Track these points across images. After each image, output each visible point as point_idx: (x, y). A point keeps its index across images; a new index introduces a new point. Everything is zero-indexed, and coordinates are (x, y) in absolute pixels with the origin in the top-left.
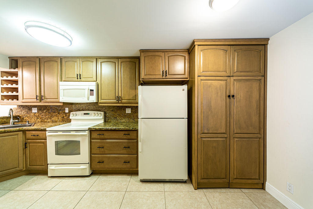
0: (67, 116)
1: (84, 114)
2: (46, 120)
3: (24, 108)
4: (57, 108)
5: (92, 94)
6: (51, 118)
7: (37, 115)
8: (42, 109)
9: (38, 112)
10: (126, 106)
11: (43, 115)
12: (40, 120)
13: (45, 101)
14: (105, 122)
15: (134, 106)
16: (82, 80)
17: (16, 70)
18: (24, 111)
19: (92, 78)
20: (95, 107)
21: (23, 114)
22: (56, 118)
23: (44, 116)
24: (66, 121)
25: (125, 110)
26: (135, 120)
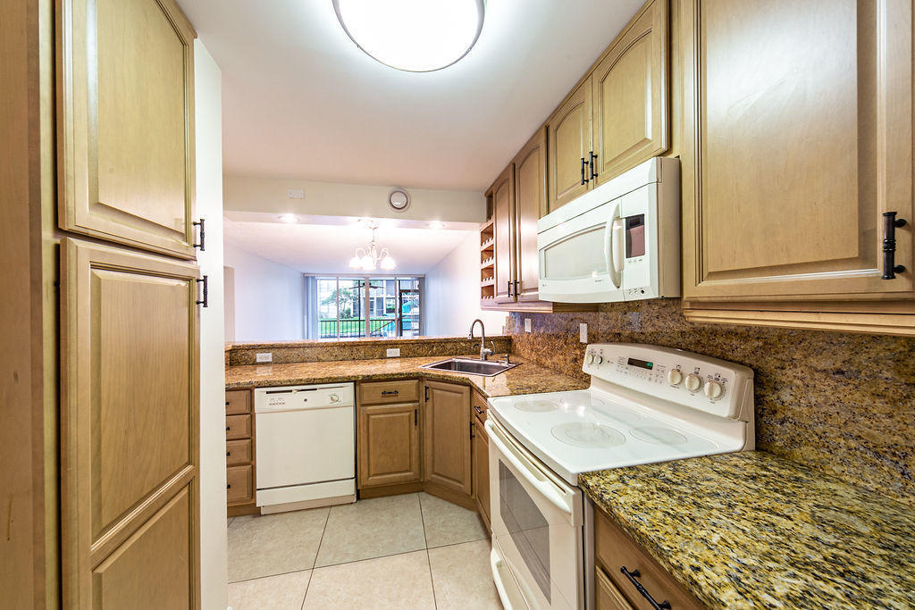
2: (544, 360)
6: (551, 357)
7: (532, 340)
8: (538, 323)
9: (533, 332)
11: (539, 343)
13: (522, 299)
14: (758, 449)
16: (601, 178)
19: (644, 142)
22: (561, 357)
23: (540, 346)
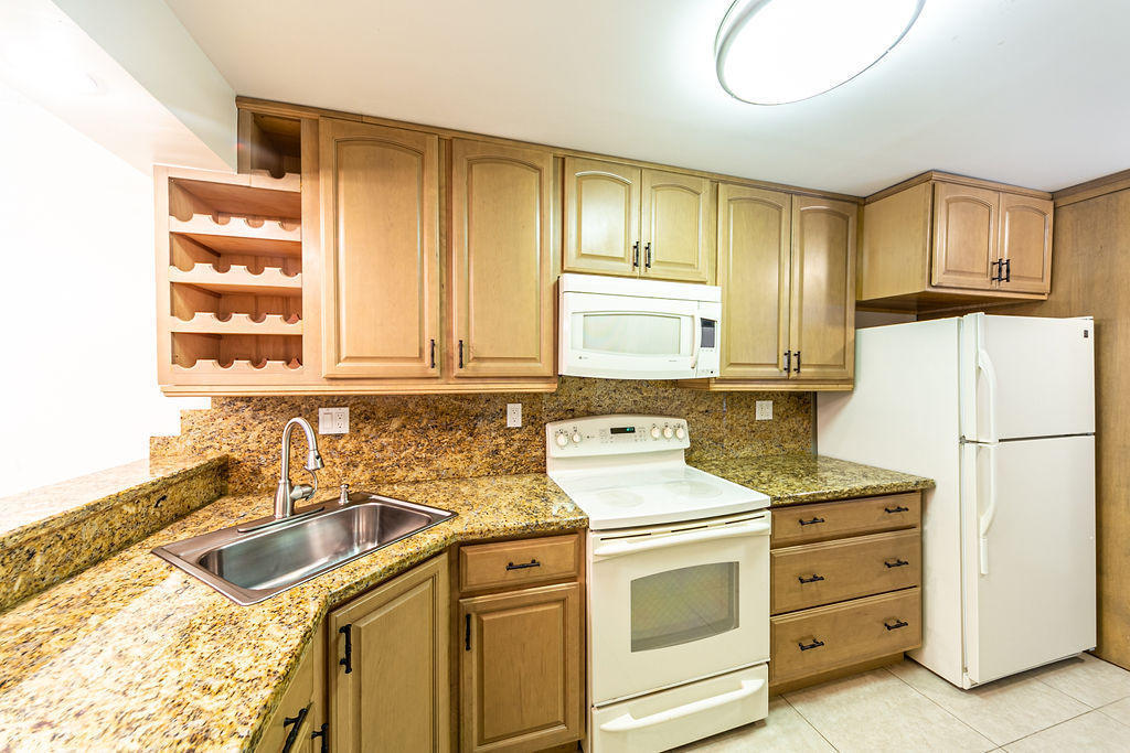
0: (516, 445)
1: (614, 431)
2: (399, 474)
3: (264, 408)
4: (465, 405)
5: (708, 342)
6: (429, 461)
7: (350, 446)
8: (380, 414)
9: (355, 430)
10: (754, 392)
11: (382, 448)
12: (367, 476)
13: (470, 374)
15: (782, 393)
16: (651, 272)
17: (287, 184)
18: (260, 427)
19: (692, 266)
20: (638, 398)
21: (253, 446)
22: (459, 456)
23: (389, 451)
24: (508, 471)
25: (751, 408)
26: (786, 446)
